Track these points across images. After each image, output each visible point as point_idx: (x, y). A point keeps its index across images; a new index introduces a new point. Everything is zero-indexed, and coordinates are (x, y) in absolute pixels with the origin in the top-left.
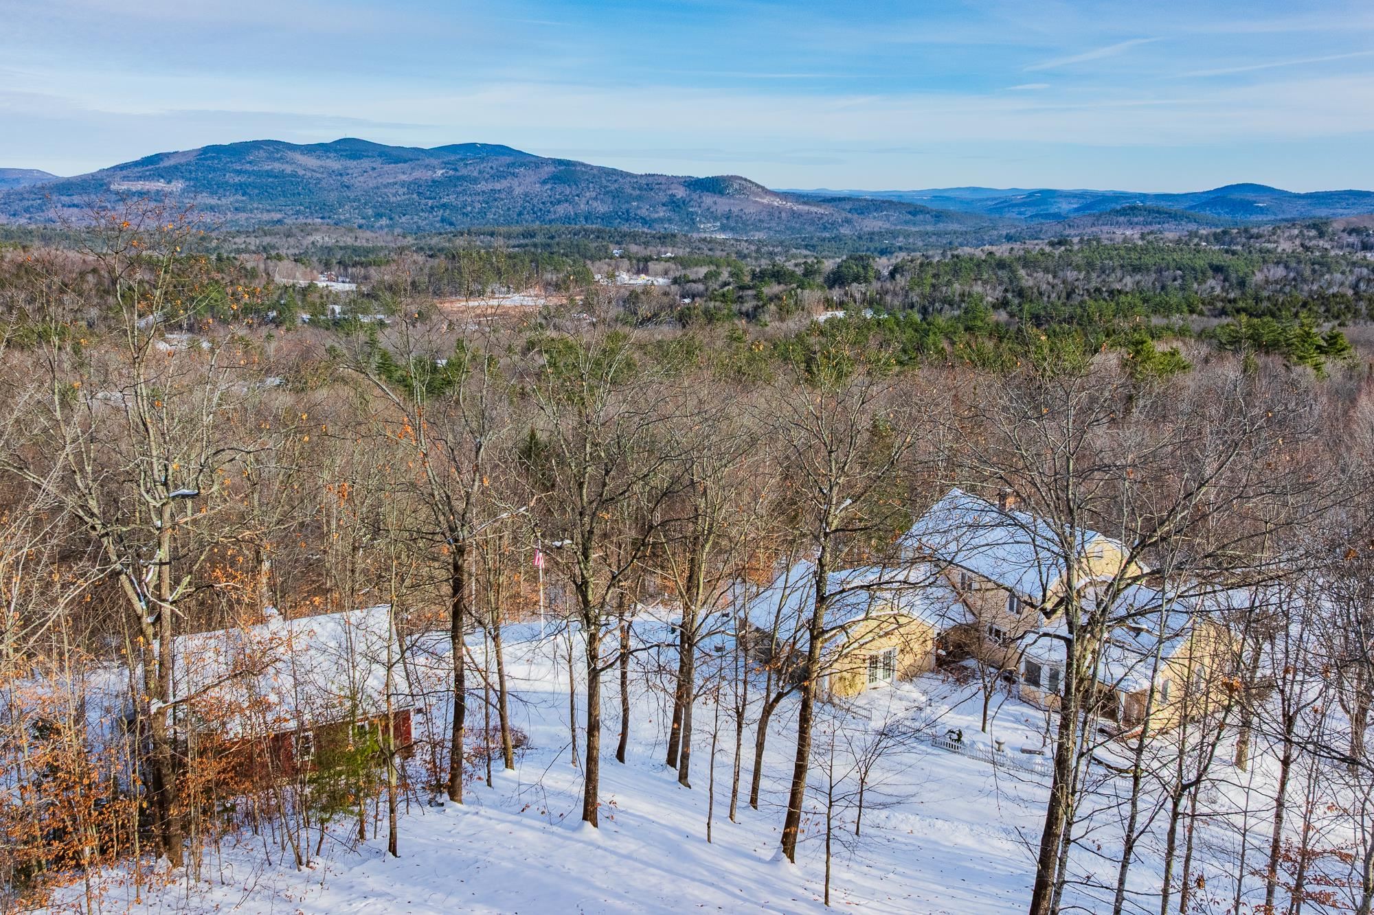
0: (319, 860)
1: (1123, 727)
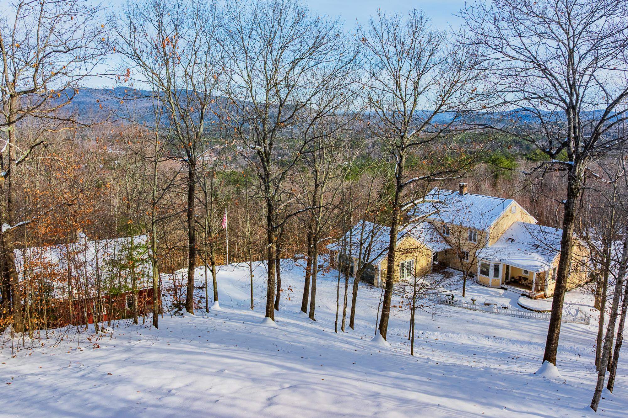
0: (108, 328)
1: (534, 292)
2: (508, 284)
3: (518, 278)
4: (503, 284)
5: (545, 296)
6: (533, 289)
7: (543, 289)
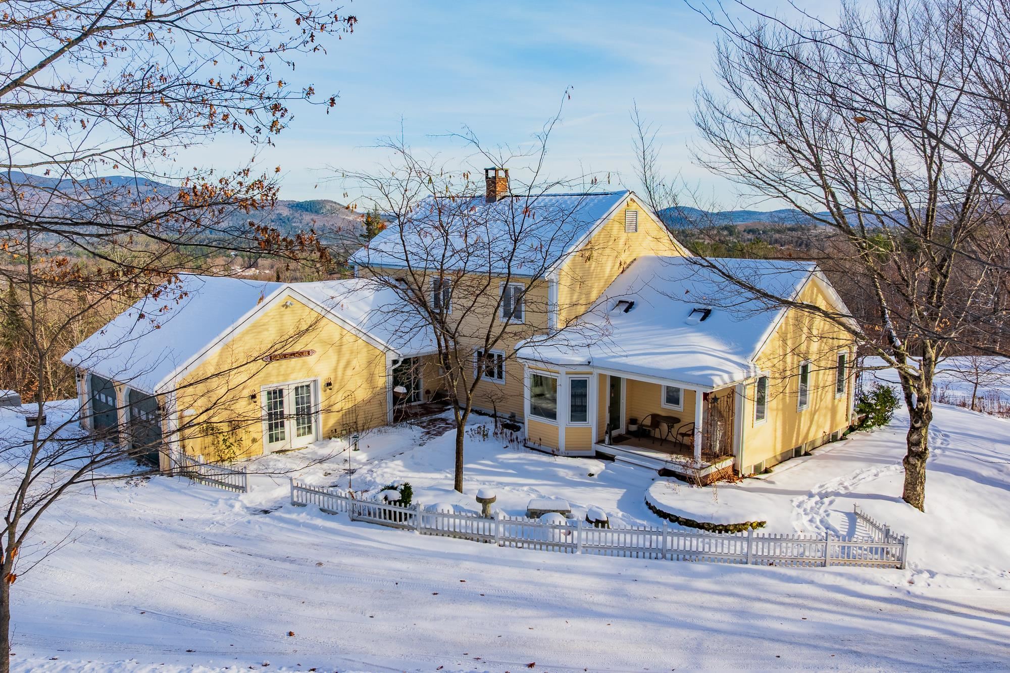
1: (700, 462)
2: (617, 441)
3: (648, 422)
4: (600, 441)
5: (736, 471)
6: (698, 451)
7: (728, 451)
